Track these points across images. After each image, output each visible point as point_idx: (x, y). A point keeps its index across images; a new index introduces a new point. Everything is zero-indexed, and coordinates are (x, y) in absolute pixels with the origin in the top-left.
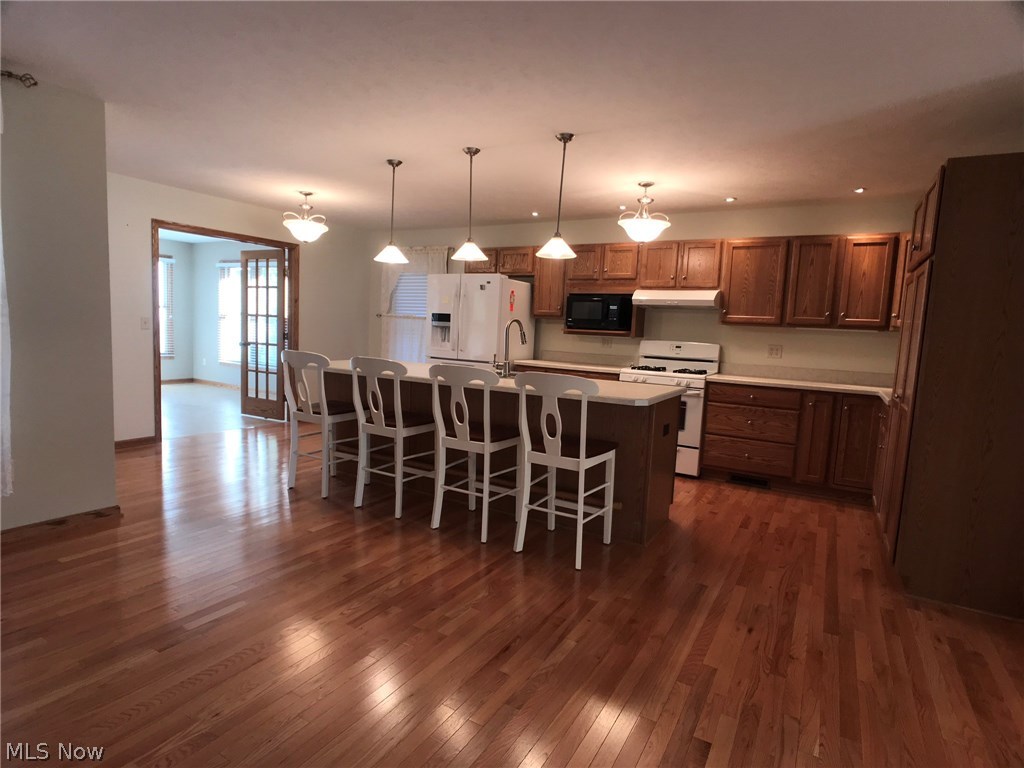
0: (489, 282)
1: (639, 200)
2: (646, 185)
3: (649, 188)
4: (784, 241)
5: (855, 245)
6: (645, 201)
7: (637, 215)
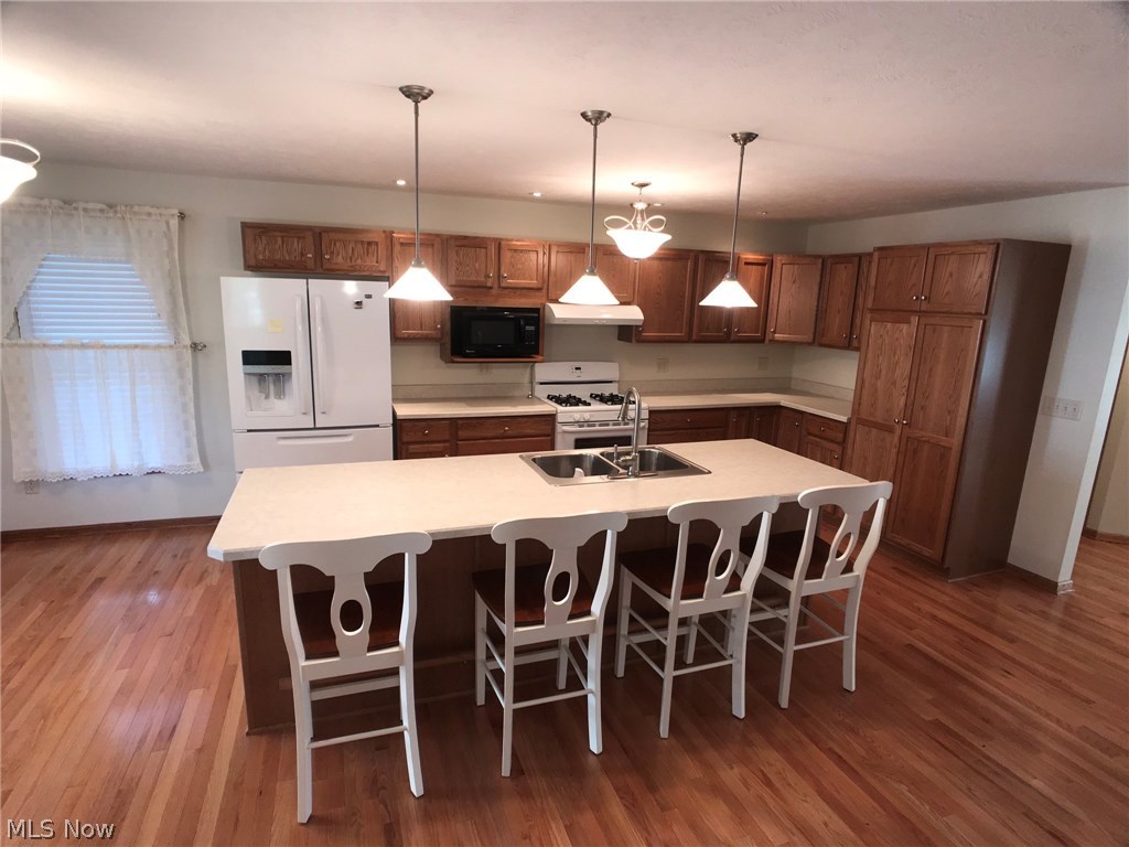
0: (369, 297)
1: (632, 205)
2: (642, 186)
3: (644, 188)
4: (692, 254)
5: (746, 263)
6: (640, 206)
7: (631, 224)
